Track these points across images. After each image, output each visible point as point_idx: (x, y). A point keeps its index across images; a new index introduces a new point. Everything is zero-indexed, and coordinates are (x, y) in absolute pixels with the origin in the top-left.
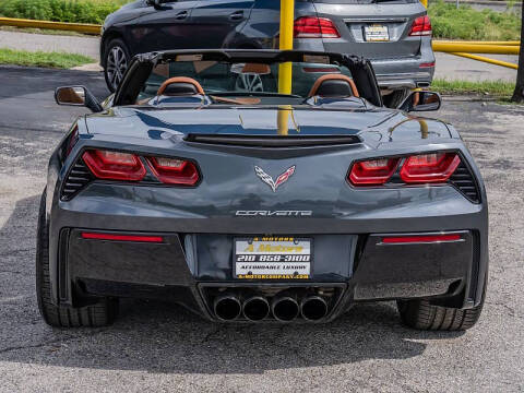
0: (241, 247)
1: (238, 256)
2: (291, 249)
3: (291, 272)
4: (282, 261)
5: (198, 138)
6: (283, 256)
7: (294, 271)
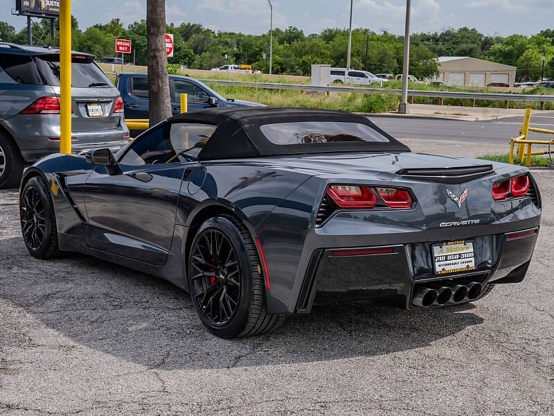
0: (437, 251)
1: (436, 258)
2: (463, 249)
3: (464, 266)
4: (460, 258)
5: (409, 172)
6: (460, 255)
7: (467, 264)
